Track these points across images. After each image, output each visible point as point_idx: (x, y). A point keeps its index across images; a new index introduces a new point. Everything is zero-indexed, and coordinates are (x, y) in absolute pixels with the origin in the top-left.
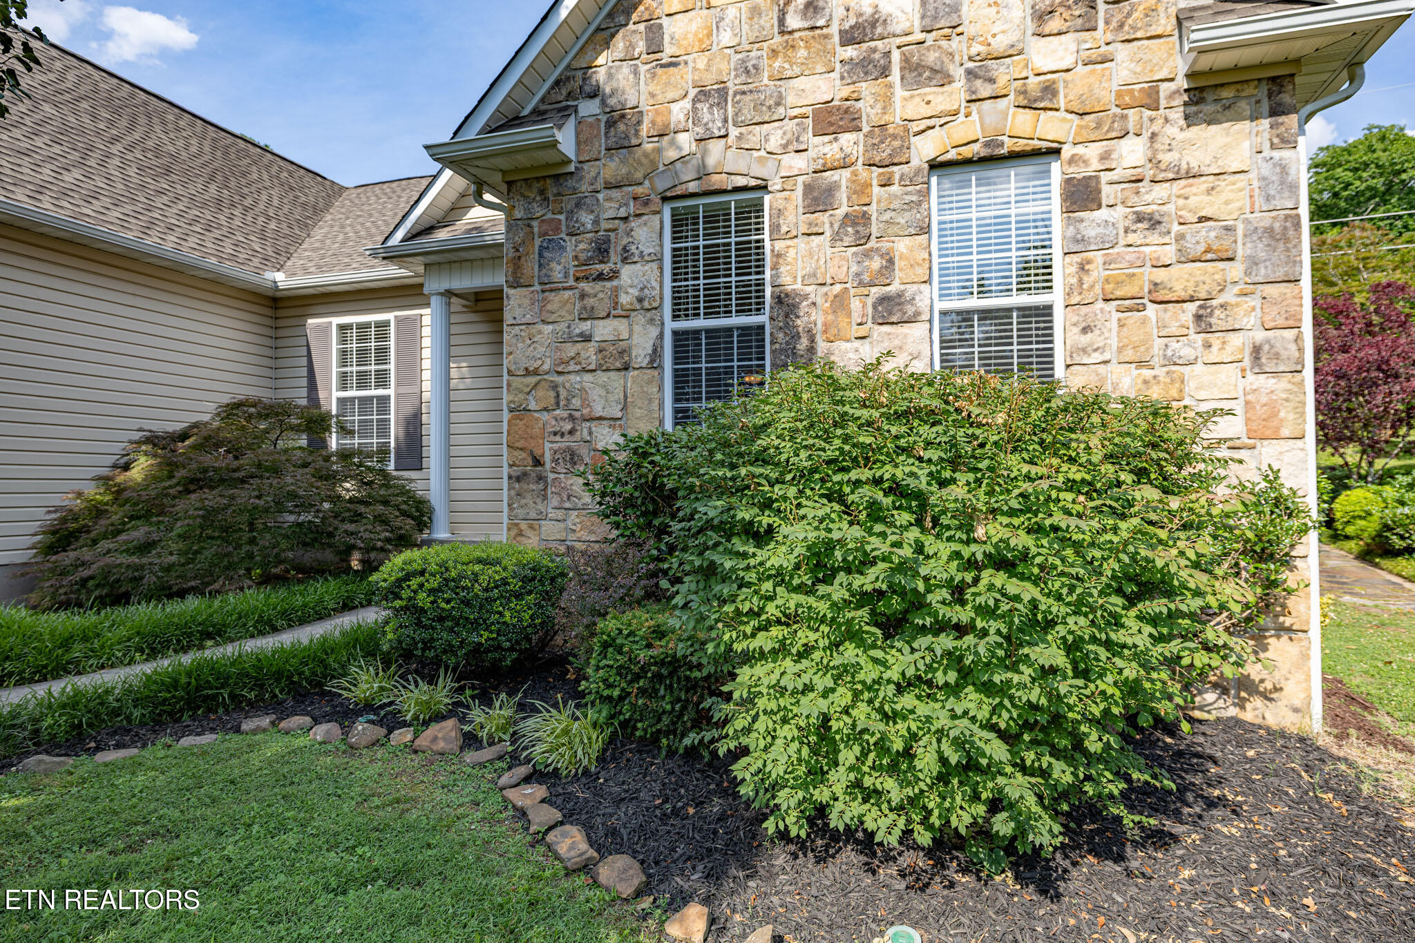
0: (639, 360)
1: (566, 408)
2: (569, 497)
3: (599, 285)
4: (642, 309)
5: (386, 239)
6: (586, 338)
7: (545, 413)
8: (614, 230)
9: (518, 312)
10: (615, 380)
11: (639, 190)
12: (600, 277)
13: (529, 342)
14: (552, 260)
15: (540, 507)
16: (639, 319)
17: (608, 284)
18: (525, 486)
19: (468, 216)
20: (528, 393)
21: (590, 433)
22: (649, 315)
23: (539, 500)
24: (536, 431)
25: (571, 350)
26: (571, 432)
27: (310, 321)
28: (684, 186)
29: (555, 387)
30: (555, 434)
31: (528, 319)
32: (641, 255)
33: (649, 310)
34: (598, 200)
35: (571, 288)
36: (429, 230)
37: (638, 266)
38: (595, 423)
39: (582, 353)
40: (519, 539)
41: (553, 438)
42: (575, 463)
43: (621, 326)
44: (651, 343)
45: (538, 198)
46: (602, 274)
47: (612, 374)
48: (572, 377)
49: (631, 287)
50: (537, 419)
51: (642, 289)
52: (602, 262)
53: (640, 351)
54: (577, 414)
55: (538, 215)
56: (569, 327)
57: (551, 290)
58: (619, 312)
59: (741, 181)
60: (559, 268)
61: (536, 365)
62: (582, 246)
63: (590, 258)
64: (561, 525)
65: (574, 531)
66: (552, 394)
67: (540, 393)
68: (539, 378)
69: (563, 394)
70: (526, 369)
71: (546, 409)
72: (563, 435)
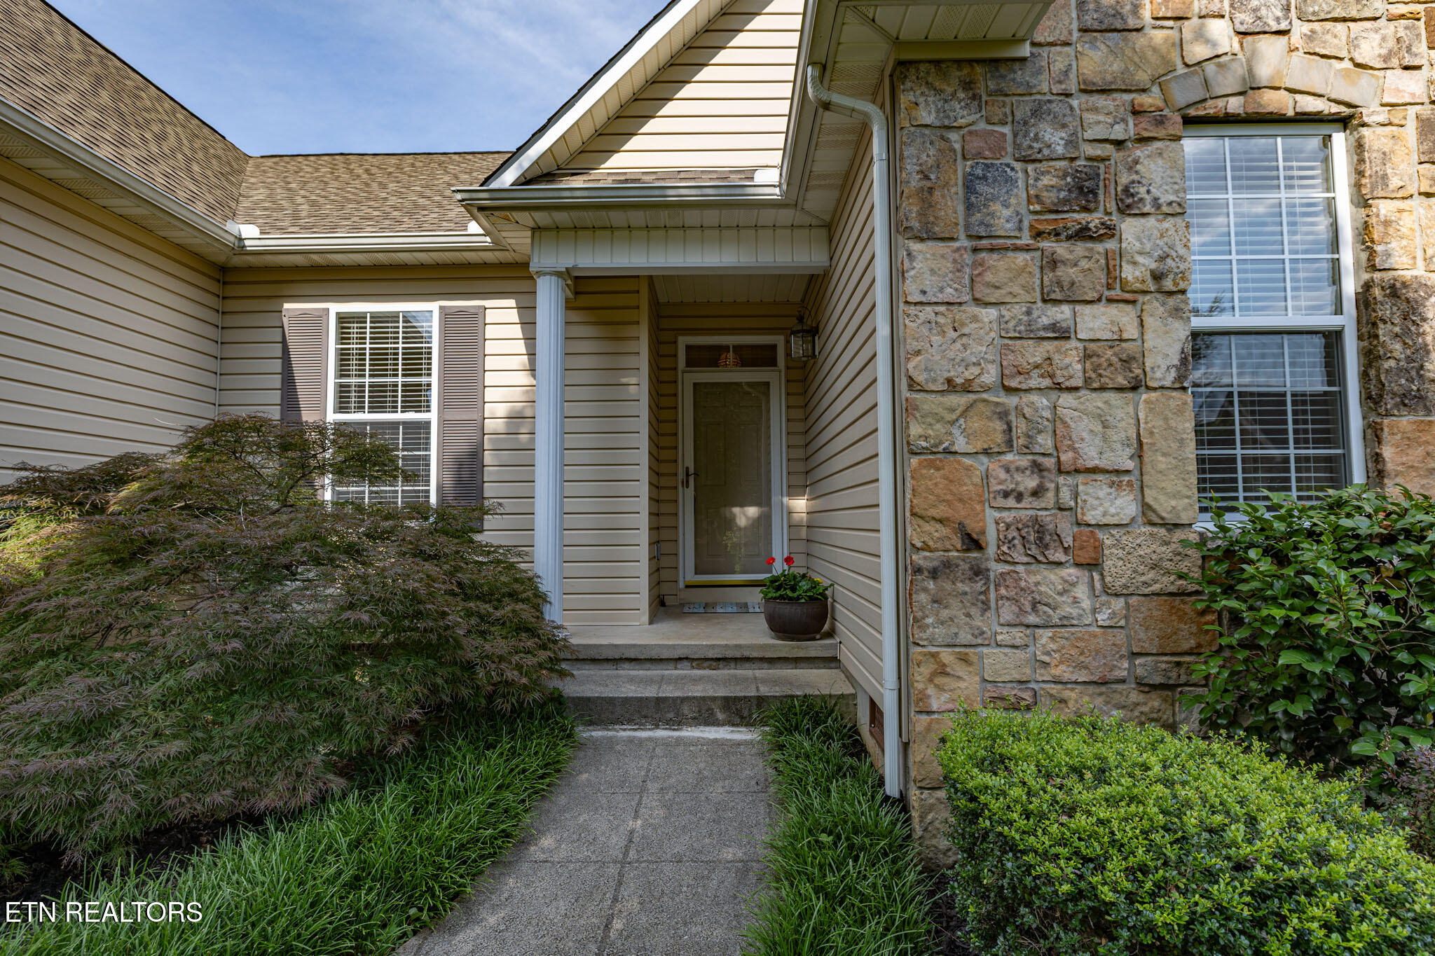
0: (1158, 374)
1: (1027, 449)
2: (1035, 604)
3: (1080, 248)
4: (1159, 291)
5: (487, 180)
6: (1062, 334)
7: (984, 459)
8: (1103, 160)
9: (929, 282)
10: (1119, 407)
11: (1146, 100)
12: (1083, 234)
13: (954, 335)
14: (994, 198)
15: (978, 622)
16: (1155, 308)
17: (1100, 247)
18: (948, 586)
19: (607, 165)
20: (953, 423)
21: (1076, 495)
22: (1172, 301)
23: (974, 611)
24: (967, 489)
25: (1035, 353)
26: (1036, 493)
27: (286, 306)
28: (1221, 103)
29: (1003, 415)
30: (1006, 495)
31: (949, 294)
32: (1156, 202)
33: (1170, 293)
34: (1072, 108)
35: (1027, 249)
36: (549, 176)
37: (1151, 222)
38: (1080, 478)
39: (1056, 357)
40: (940, 680)
41: (1001, 502)
42: (1047, 547)
43: (1125, 318)
44: (1178, 347)
45: (961, 95)
46: (1087, 229)
47: (1111, 396)
48: (1034, 398)
49: (1140, 253)
50: (968, 469)
51: (1162, 259)
52: (1086, 209)
53: (1160, 361)
54: (1049, 462)
55: (962, 122)
56: (1028, 313)
57: (992, 250)
58: (1116, 293)
59: (1311, 105)
60: (1006, 213)
61: (968, 375)
62: (1046, 180)
63: (1065, 201)
64: (1020, 654)
65: (1046, 664)
66: (999, 426)
67: (975, 424)
68: (972, 397)
69: (1020, 427)
70: (949, 381)
71: (986, 452)
72: (1020, 497)
